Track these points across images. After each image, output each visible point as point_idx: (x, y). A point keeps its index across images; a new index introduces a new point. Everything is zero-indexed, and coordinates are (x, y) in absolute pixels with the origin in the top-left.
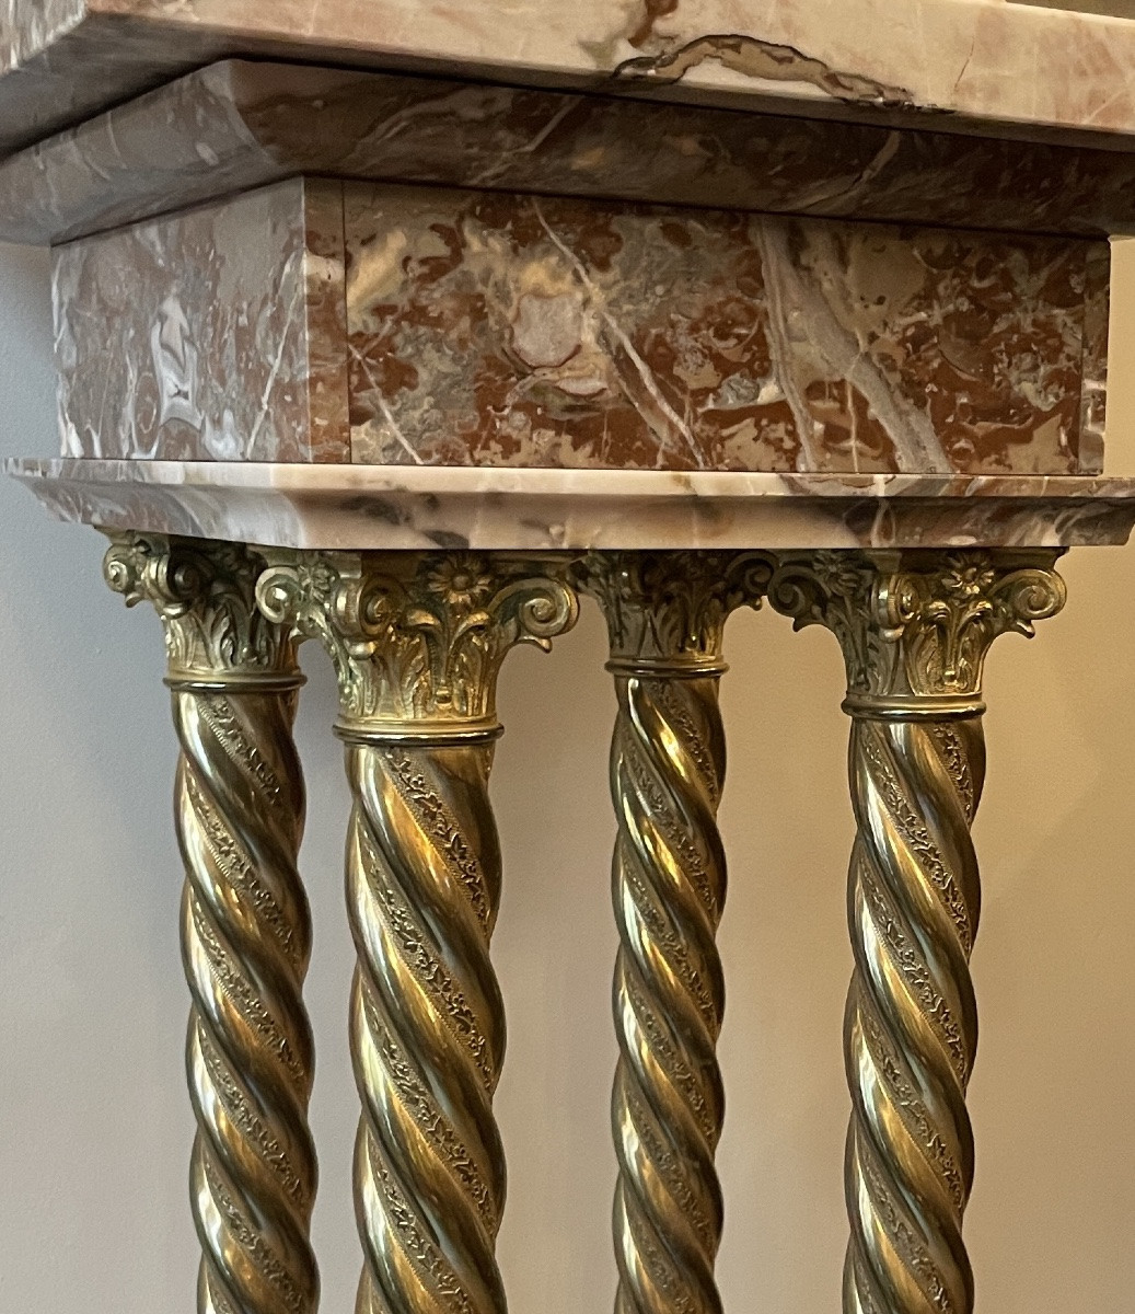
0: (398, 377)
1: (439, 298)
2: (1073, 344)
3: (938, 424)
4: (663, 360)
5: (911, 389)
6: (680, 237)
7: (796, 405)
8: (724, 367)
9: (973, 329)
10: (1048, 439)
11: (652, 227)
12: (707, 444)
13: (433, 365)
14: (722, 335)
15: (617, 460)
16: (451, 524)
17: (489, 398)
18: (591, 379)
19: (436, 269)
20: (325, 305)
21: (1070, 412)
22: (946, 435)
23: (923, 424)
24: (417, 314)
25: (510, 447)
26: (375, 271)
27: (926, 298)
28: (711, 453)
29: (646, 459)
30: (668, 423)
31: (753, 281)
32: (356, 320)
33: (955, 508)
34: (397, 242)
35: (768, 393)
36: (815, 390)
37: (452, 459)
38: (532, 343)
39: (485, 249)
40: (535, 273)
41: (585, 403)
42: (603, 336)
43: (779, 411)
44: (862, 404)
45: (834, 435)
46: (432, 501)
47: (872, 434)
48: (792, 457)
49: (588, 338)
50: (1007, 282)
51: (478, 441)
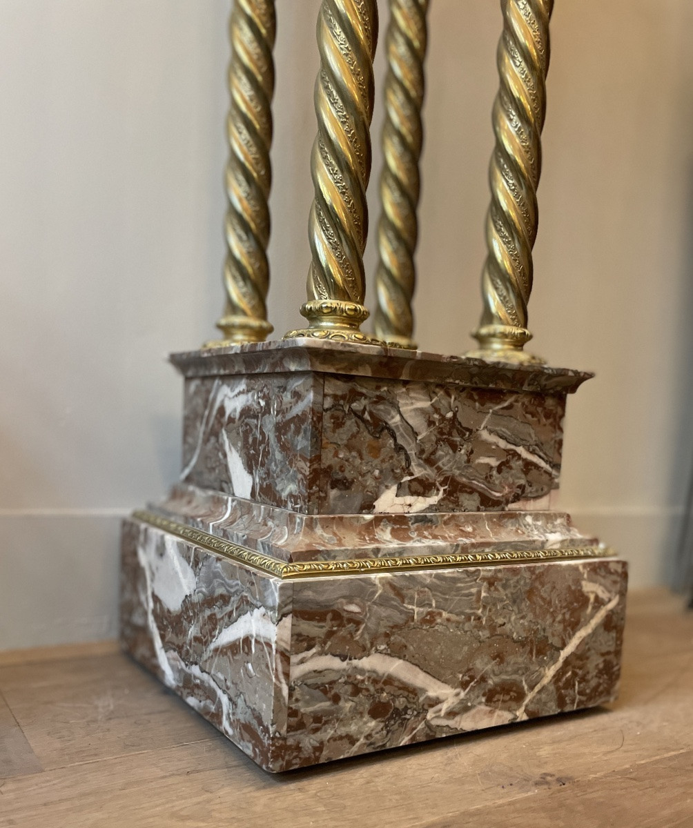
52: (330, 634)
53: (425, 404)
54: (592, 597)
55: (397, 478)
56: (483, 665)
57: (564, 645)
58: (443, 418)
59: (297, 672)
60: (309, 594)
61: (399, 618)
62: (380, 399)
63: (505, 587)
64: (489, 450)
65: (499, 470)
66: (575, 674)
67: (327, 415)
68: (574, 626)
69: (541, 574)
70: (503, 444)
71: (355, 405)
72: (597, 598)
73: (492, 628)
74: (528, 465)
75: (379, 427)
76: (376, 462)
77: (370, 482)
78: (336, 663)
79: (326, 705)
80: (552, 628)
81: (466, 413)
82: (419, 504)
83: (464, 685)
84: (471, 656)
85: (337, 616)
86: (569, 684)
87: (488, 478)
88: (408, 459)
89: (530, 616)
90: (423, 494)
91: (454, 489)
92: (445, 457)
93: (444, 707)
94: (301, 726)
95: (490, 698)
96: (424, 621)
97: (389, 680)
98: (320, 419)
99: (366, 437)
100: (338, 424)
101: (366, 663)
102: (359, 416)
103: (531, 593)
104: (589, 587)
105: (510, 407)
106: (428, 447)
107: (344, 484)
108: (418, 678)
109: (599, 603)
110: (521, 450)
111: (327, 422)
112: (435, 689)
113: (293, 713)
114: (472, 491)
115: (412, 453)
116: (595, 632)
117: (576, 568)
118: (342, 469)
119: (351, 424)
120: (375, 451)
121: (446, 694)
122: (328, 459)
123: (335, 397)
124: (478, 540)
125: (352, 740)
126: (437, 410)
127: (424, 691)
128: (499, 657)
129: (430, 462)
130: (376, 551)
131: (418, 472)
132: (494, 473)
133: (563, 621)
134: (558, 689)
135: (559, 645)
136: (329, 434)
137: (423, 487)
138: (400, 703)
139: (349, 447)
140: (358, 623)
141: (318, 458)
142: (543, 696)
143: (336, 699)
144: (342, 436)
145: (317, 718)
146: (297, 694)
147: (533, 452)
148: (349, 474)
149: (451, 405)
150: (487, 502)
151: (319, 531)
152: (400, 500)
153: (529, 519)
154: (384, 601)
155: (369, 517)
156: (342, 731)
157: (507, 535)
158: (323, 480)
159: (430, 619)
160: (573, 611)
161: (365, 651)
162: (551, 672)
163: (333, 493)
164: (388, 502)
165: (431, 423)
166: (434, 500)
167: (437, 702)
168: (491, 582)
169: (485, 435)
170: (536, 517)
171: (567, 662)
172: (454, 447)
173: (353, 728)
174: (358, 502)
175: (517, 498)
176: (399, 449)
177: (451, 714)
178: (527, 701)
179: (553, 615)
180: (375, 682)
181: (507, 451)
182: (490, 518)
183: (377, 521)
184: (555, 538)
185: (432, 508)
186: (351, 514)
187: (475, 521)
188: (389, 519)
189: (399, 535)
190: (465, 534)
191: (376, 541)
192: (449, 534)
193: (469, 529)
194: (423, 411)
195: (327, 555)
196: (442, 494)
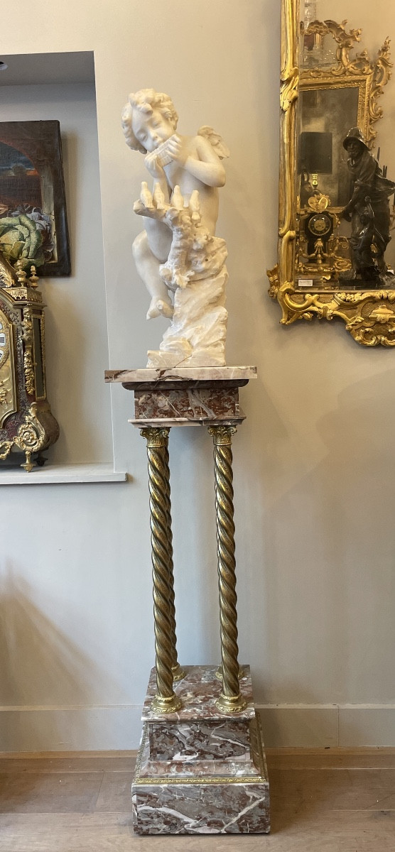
0: (145, 410)
1: (149, 401)
2: (233, 399)
3: (214, 411)
4: (176, 406)
5: (210, 407)
6: (178, 392)
7: (193, 410)
8: (184, 406)
9: (218, 399)
10: (230, 412)
11: (174, 392)
12: (181, 414)
13: (149, 408)
14: (183, 402)
15: (170, 417)
16: (150, 425)
17: (155, 411)
18: (167, 408)
19: (149, 398)
20: (136, 403)
21: (234, 408)
22: (215, 412)
23: (211, 411)
24: (147, 403)
25: (157, 416)
26: (142, 399)
27: (211, 396)
28: (182, 416)
29: (174, 416)
30: (177, 412)
31: (187, 396)
32: (140, 404)
33: (215, 421)
34: (144, 396)
35: (190, 408)
36: (196, 408)
37: (150, 418)
38: (160, 405)
39: (154, 396)
40: (160, 398)
41: (166, 411)
42: (168, 404)
43: (191, 410)
44: (202, 409)
45: (199, 413)
46: (147, 423)
47: (204, 412)
48: (193, 415)
49: (166, 404)
50: (223, 393)
51: (154, 416)
52: (148, 801)
53: (189, 729)
54: (251, 797)
55: (180, 750)
56: (204, 814)
57: (240, 812)
58: (195, 732)
59: (139, 809)
60: (141, 790)
61: (172, 799)
62: (172, 729)
63: (211, 791)
64: (215, 741)
65: (221, 747)
66: (246, 821)
67: (154, 735)
68: (244, 806)
69: (226, 789)
70: (221, 739)
71: (163, 731)
72: (254, 797)
73: (207, 803)
74: (233, 746)
75: (172, 736)
76: (172, 746)
77: (170, 752)
78: (151, 808)
79: (149, 819)
80: (235, 806)
81: (205, 730)
82: (189, 758)
83: (198, 819)
84: (200, 811)
85: (150, 796)
86: (244, 824)
87: (216, 750)
88: (184, 745)
89: (223, 801)
90: (190, 755)
91: (203, 754)
92: (197, 743)
93: (191, 825)
94: (141, 823)
95: (209, 824)
96: (180, 799)
97: (169, 815)
98: (152, 735)
99: (168, 739)
100: (158, 736)
101: (160, 809)
102: (165, 734)
103: (222, 794)
104: (248, 793)
105: (223, 727)
106: (191, 741)
107: (162, 753)
108: (180, 816)
109: (255, 799)
110: (229, 740)
111: (154, 736)
112: (186, 819)
113: (139, 820)
114: (210, 754)
115: (185, 743)
116: (254, 809)
117: (242, 787)
118: (160, 748)
119: (162, 736)
120: (171, 743)
121: (192, 822)
122: (156, 746)
123: (156, 729)
124: (208, 773)
125: (159, 830)
126: (193, 730)
127: (182, 819)
128: (212, 813)
129: (192, 745)
130: (167, 776)
131: (188, 748)
132: (219, 748)
133: (238, 803)
134: (239, 825)
135: (237, 810)
136: (155, 739)
137: (191, 753)
138: (174, 821)
139: (162, 742)
140: (157, 799)
141: (153, 746)
142: (233, 827)
143: (152, 818)
144: (160, 739)
145: (147, 822)
146: (140, 815)
147: (235, 741)
148: (163, 750)
149: (197, 728)
150: (216, 757)
151: (152, 767)
152: (182, 757)
153: (233, 764)
154: (165, 793)
155: (169, 763)
156: (155, 827)
157: (222, 771)
158: (154, 752)
159: (183, 799)
160: (243, 801)
161: (160, 806)
162: (235, 820)
163: (158, 755)
164: (178, 757)
165: (191, 734)
166: (195, 756)
167: (187, 823)
168: (205, 790)
169: (213, 736)
170: (237, 763)
171: (242, 817)
172: (201, 741)
173: (158, 826)
174: (167, 757)
175: (230, 756)
176: (180, 742)
177: (193, 827)
178: (225, 827)
179: (234, 801)
180: (165, 815)
181: (224, 741)
182: (216, 764)
183: (172, 764)
184: (240, 773)
185: (194, 759)
186: (164, 762)
187: (210, 764)
188: (176, 764)
189: (179, 770)
190: (204, 770)
191: (169, 772)
192: (198, 769)
193: (206, 767)
194: (188, 731)
195: (151, 777)
196: (198, 755)
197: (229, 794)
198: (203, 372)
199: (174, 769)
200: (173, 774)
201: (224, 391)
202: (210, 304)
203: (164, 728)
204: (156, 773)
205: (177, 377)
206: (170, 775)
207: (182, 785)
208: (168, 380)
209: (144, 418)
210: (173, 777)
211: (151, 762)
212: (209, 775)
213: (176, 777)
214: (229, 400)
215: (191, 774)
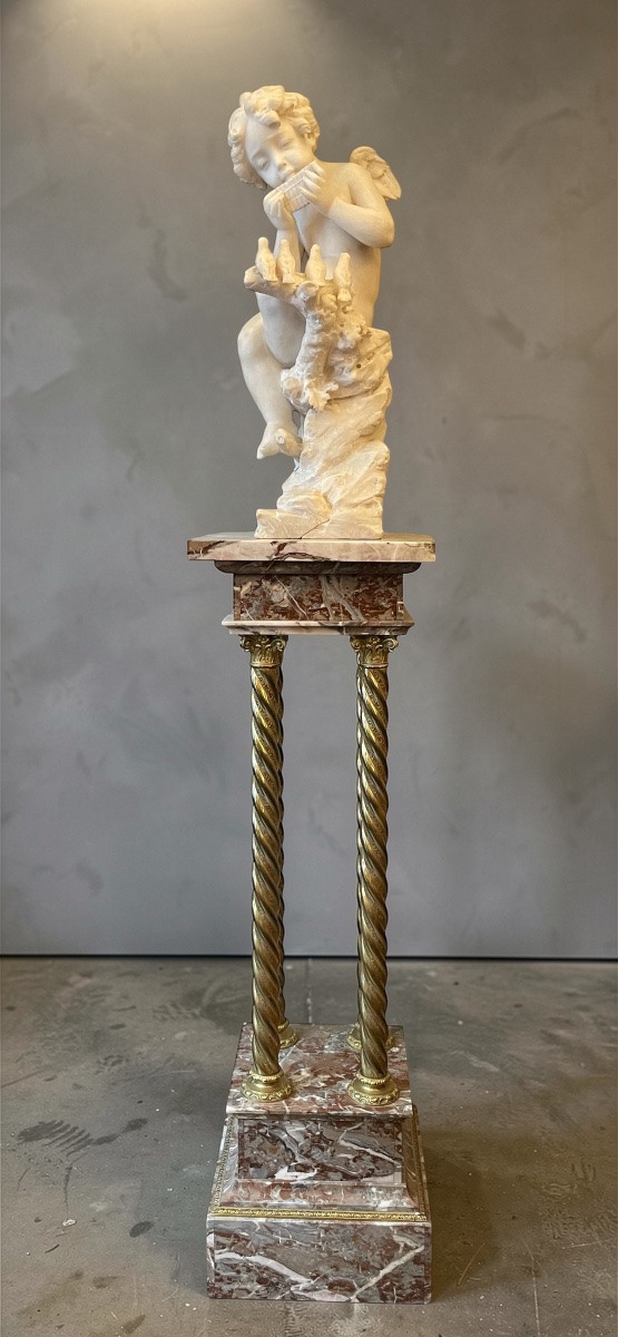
0: (250, 605)
1: (257, 592)
2: (394, 595)
3: (362, 611)
4: (300, 601)
5: (355, 605)
6: (304, 579)
7: (329, 609)
8: (313, 602)
9: (370, 592)
10: (388, 614)
11: (298, 578)
12: (309, 615)
13: (256, 603)
14: (313, 595)
15: (291, 619)
16: (257, 630)
17: (266, 608)
18: (286, 605)
19: (257, 587)
20: (236, 594)
21: (394, 608)
22: (363, 613)
23: (358, 611)
24: (253, 595)
25: (270, 617)
26: (246, 589)
27: (358, 587)
28: (310, 617)
29: (297, 618)
30: (301, 612)
31: (320, 586)
32: (242, 596)
33: (363, 627)
34: (250, 583)
35: (323, 606)
36: (333, 605)
37: (258, 619)
38: (275, 599)
39: (266, 584)
40: (275, 587)
41: (284, 609)
42: (288, 597)
43: (325, 609)
44: (343, 608)
45: (337, 614)
46: (252, 627)
47: (346, 613)
48: (328, 617)
49: (286, 597)
50: (377, 583)
51: (264, 616)
52: (234, 1244)
53: (303, 1129)
54: (402, 1245)
55: (287, 1164)
56: (324, 1269)
57: (382, 1268)
58: (314, 1135)
59: (217, 1257)
60: (221, 1226)
61: (271, 1242)
62: (275, 1127)
63: (337, 1233)
64: (345, 1150)
65: (354, 1160)
66: (392, 1285)
67: (246, 1136)
68: (390, 1259)
69: (360, 1230)
70: (355, 1147)
71: (261, 1131)
72: (406, 1245)
73: (330, 1253)
74: (375, 1159)
75: (275, 1140)
76: (275, 1156)
77: (271, 1165)
78: (238, 1257)
79: (234, 1274)
80: (374, 1259)
81: (329, 1133)
82: (301, 1177)
83: (314, 1278)
84: (317, 1264)
85: (236, 1236)
86: (389, 1289)
87: (347, 1165)
88: (293, 1154)
89: (355, 1250)
90: (305, 1172)
91: (324, 1171)
92: (317, 1154)
93: (301, 1287)
94: (221, 1280)
95: (331, 1286)
96: (285, 1244)
97: (267, 1268)
98: (243, 1137)
99: (268, 1144)
100: (252, 1139)
101: (252, 1258)
102: (264, 1135)
103: (355, 1238)
104: (397, 1239)
105: (359, 1128)
106: (305, 1149)
107: (258, 1166)
108: (284, 1271)
109: (407, 1248)
110: (368, 1150)
111: (246, 1138)
112: (294, 1277)
113: (218, 1274)
114: (336, 1171)
115: (296, 1151)
116: (406, 1264)
117: (388, 1228)
118: (255, 1159)
119: (259, 1139)
120: (274, 1151)
121: (304, 1282)
122: (248, 1154)
123: (250, 1127)
124: (332, 1202)
125: (249, 1292)
126: (310, 1131)
127: (288, 1276)
128: (336, 1268)
129: (308, 1156)
130: (265, 1205)
131: (300, 1161)
132: (351, 1162)
133: (381, 1255)
134: (380, 1290)
135: (376, 1265)
136: (248, 1143)
137: (305, 1169)
138: (274, 1280)
139: (259, 1149)
140: (248, 1241)
141: (243, 1154)
142: (370, 1292)
143: (238, 1272)
144: (255, 1144)
145: (229, 1279)
146: (219, 1266)
147: (378, 1152)
148: (260, 1161)
149: (318, 1129)
150: (346, 1177)
151: (240, 1189)
152: (290, 1174)
153: (374, 1190)
154: (261, 1232)
155: (269, 1183)
156: (243, 1286)
157: (355, 1199)
158: (246, 1163)
159: (290, 1244)
160: (388, 1251)
161: (252, 1254)
162: (374, 1281)
163: (252, 1169)
164: (283, 1174)
165: (306, 1137)
166: (311, 1174)
167: (296, 1283)
168: (327, 1230)
169: (343, 1143)
170: (379, 1188)
171: (385, 1277)
172: (323, 1149)
173: (248, 1287)
174: (266, 1174)
175: (368, 1176)
176: (288, 1150)
177: (305, 1290)
178: (357, 1293)
179: (373, 1251)
180: (259, 1268)
181: (360, 1151)
182: (345, 1187)
183: (273, 1186)
184: (385, 1204)
185: (310, 1178)
186: (260, 1181)
187: (335, 1188)
188: (280, 1185)
189: (284, 1195)
190: (325, 1197)
191: (269, 1197)
192: (315, 1195)
193: (330, 1193)
194: (301, 1132)
195: (239, 1204)
196: (316, 1172)
197: (366, 1238)
198: (347, 548)
199: (276, 1194)
200: (275, 1202)
201: (379, 579)
202: (362, 436)
203: (260, 1126)
204: (248, 1199)
205: (305, 555)
206: (269, 1202)
207: (290, 1221)
208: (290, 559)
209: (248, 619)
210: (274, 1207)
211: (239, 1181)
212: (335, 1206)
213: (279, 1206)
214: (388, 594)
215: (305, 1203)
